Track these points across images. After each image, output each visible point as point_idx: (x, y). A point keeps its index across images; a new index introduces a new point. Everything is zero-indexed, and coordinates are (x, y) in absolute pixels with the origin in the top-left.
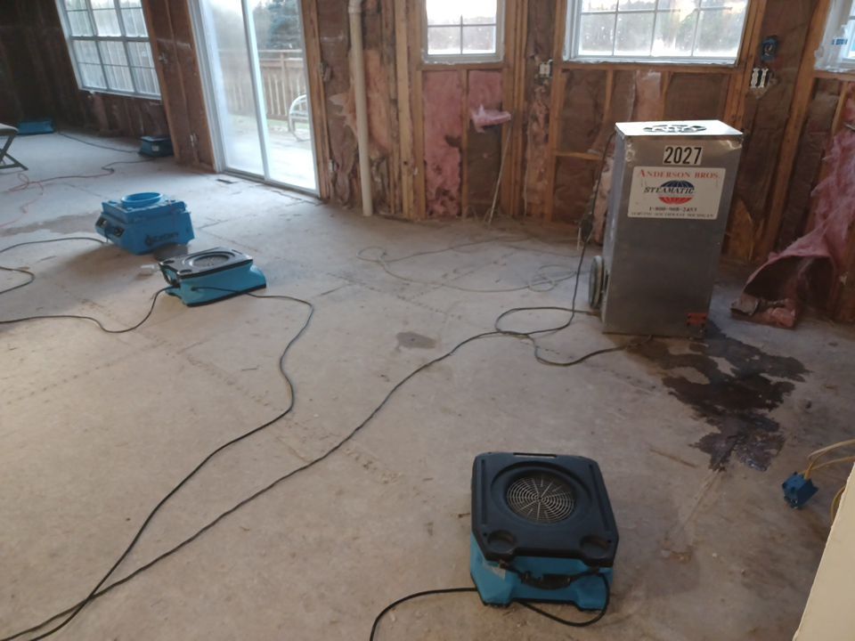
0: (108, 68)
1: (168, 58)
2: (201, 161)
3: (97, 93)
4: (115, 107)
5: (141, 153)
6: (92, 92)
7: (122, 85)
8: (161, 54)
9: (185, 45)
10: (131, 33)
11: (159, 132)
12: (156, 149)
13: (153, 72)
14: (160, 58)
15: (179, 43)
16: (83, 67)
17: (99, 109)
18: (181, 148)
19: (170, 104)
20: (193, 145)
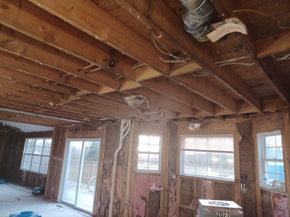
0: (33, 164)
1: (54, 163)
2: (53, 198)
3: (26, 171)
4: (30, 176)
5: (33, 193)
6: (24, 170)
7: (35, 169)
8: (52, 161)
9: (61, 159)
10: (44, 154)
11: (42, 186)
12: (39, 192)
13: (47, 166)
14: (51, 162)
15: (59, 159)
16: (25, 163)
17: (24, 176)
18: (48, 192)
19: (49, 177)
20: (52, 191)
